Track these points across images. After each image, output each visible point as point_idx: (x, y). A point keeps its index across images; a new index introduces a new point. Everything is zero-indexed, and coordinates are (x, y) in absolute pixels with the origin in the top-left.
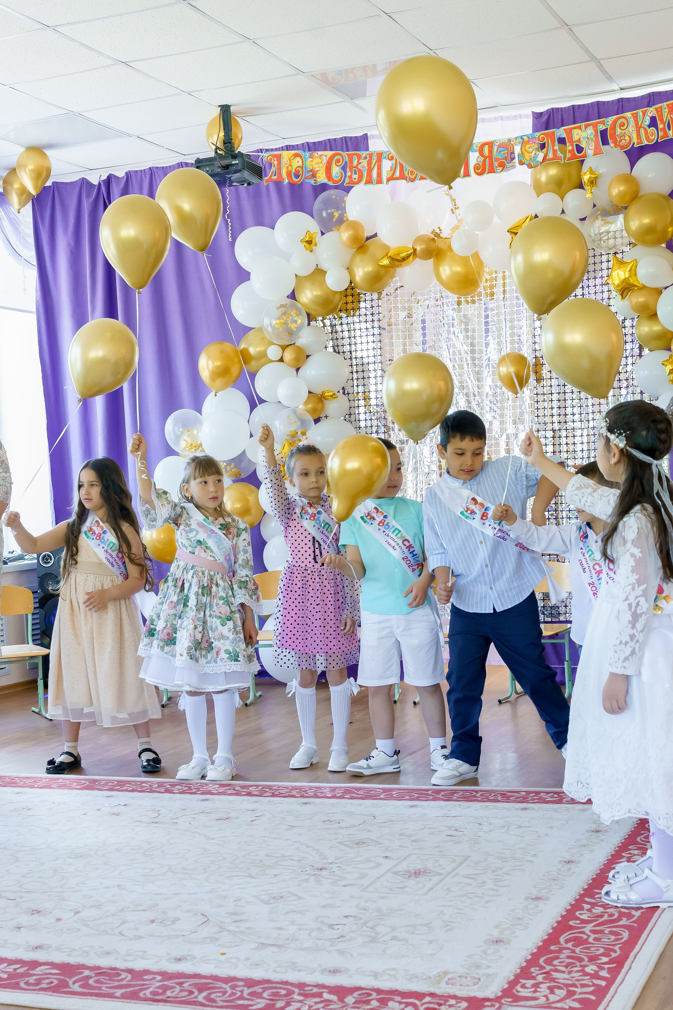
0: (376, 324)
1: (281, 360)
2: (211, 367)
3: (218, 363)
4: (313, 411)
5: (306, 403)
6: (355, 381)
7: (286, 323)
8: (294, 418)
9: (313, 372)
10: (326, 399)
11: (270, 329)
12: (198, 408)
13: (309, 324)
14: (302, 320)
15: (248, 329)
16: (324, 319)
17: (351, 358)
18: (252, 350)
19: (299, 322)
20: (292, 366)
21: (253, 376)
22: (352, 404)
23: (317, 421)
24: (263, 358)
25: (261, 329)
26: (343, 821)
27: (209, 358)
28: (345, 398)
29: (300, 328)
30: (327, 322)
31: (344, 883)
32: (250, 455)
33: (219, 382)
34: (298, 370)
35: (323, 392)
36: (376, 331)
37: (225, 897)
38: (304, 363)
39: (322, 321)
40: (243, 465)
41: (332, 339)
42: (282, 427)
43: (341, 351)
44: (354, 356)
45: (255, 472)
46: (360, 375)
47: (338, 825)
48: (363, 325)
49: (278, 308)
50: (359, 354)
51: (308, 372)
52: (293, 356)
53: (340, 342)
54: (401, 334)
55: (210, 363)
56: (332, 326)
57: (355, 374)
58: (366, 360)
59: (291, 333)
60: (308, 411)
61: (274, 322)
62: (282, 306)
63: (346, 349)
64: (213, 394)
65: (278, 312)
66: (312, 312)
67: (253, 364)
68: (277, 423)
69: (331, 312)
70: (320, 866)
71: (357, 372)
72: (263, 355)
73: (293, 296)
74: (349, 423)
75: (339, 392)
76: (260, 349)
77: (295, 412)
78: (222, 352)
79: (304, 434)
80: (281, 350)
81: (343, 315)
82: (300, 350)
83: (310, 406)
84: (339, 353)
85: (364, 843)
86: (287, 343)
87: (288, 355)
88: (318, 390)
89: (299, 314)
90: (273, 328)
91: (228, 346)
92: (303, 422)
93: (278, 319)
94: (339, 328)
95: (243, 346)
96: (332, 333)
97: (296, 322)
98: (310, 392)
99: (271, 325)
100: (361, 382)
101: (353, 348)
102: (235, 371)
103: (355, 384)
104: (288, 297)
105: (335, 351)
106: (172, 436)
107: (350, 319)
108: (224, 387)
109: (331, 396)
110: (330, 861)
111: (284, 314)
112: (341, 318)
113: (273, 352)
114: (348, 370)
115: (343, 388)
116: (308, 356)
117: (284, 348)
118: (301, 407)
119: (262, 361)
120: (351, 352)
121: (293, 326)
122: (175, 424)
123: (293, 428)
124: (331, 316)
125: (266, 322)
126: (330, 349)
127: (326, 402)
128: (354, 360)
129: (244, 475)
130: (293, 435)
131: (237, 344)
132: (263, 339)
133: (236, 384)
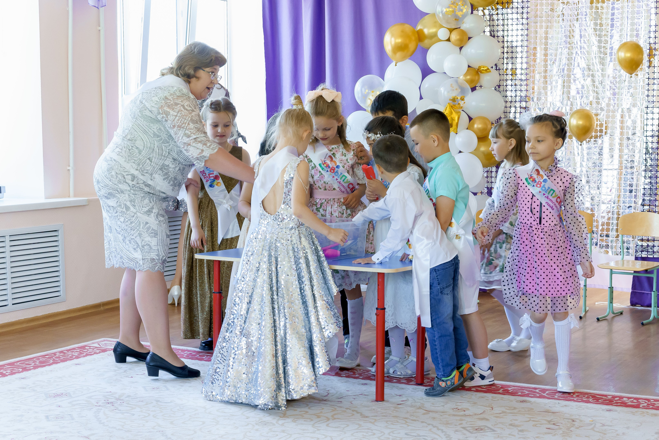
0: (525, 16)
1: (449, 40)
2: (393, 43)
3: (399, 40)
4: (470, 82)
5: (466, 75)
6: (505, 60)
7: (454, 11)
8: (455, 86)
9: (472, 50)
10: (481, 72)
11: (441, 15)
12: (381, 75)
13: (472, 13)
14: (467, 9)
15: (424, 14)
16: (484, 9)
17: (503, 42)
18: (426, 31)
19: (465, 10)
20: (455, 45)
21: (425, 51)
22: (502, 77)
23: (473, 89)
24: (434, 38)
25: (434, 15)
26: (468, 409)
27: (393, 35)
28: (497, 72)
29: (464, 16)
30: (487, 12)
33: (399, 54)
34: (461, 48)
35: (480, 67)
36: (525, 21)
38: (466, 43)
39: (483, 11)
41: (490, 26)
42: (446, 93)
43: (496, 35)
44: (505, 40)
46: (510, 55)
47: (463, 413)
48: (515, 16)
50: (510, 39)
51: (469, 50)
52: (458, 37)
53: (496, 28)
54: (544, 24)
55: (393, 39)
56: (491, 15)
57: (505, 54)
58: (514, 44)
59: (457, 19)
60: (467, 81)
61: (445, 10)
63: (500, 33)
64: (393, 64)
65: (448, 2)
66: (475, 4)
67: (426, 42)
68: (442, 89)
69: (490, 4)
71: (507, 52)
72: (434, 35)
74: (498, 93)
75: (492, 67)
76: (433, 30)
77: (457, 82)
78: (402, 31)
79: (462, 99)
80: (449, 32)
81: (499, 7)
82: (463, 33)
83: (468, 77)
84: (494, 37)
85: (482, 429)
86: (454, 27)
87: (454, 36)
88: (476, 65)
89: (464, 4)
90: (444, 14)
91: (408, 27)
92: (463, 90)
93: (449, 7)
94: (495, 17)
95: (419, 27)
96: (489, 21)
97: (462, 10)
98: (469, 66)
99: (442, 12)
100: (510, 61)
101: (506, 33)
102: (412, 46)
103: (505, 62)
105: (491, 35)
106: (360, 95)
107: (505, 11)
108: (403, 59)
109: (486, 70)
111: (453, 4)
112: (497, 9)
113: (442, 33)
114: (500, 51)
115: (496, 65)
116: (469, 38)
117: (451, 30)
118: (461, 77)
119: (434, 40)
120: (503, 37)
121: (459, 14)
122: (363, 86)
123: (454, 94)
124: (490, 7)
125: (439, 9)
126: (488, 34)
127: (482, 75)
128: (506, 43)
130: (454, 100)
131: (415, 26)
132: (436, 22)
133: (412, 57)
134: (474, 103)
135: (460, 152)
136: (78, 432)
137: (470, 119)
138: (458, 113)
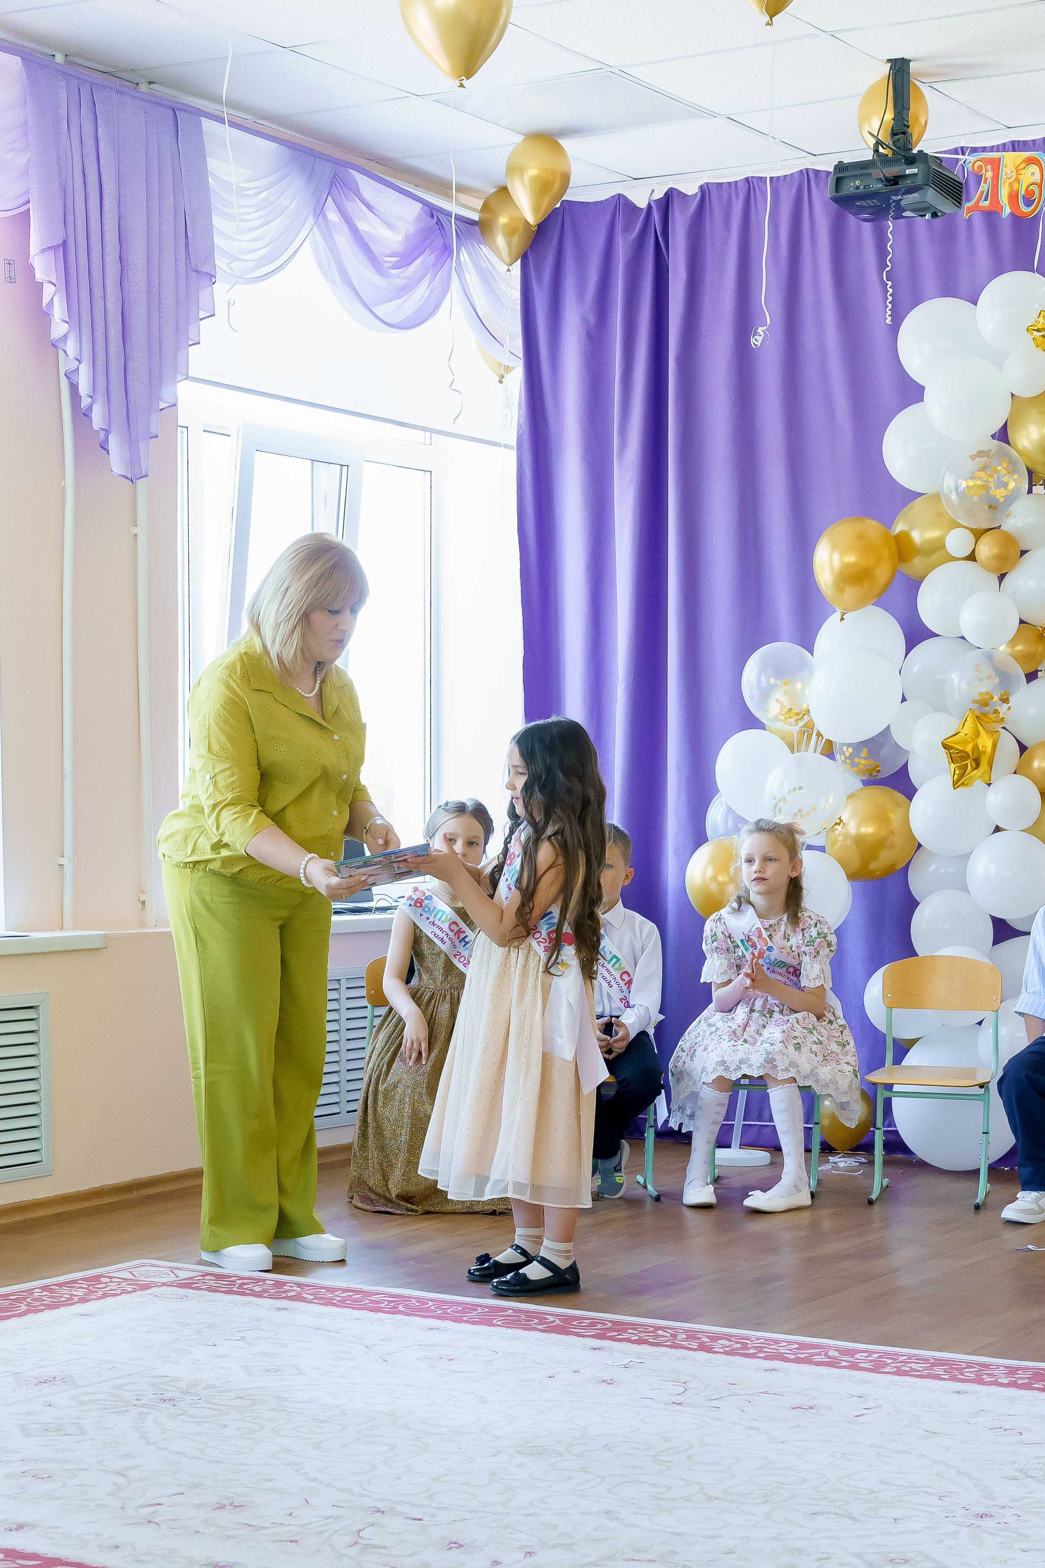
1: (972, 557)
2: (837, 565)
3: (851, 559)
4: (1024, 659)
5: (1013, 641)
7: (986, 488)
8: (987, 670)
9: (1031, 583)
11: (954, 497)
12: (807, 642)
13: (1030, 491)
14: (1017, 482)
15: (912, 496)
18: (917, 536)
19: (1012, 485)
20: (988, 569)
21: (914, 585)
23: (1031, 676)
24: (937, 551)
25: (937, 497)
27: (835, 547)
29: (1011, 498)
31: (1024, 1546)
32: (898, 736)
33: (850, 593)
34: (1002, 577)
37: (800, 1551)
38: (1014, 565)
40: (885, 751)
42: (963, 685)
45: (905, 767)
47: (1018, 1438)
49: (973, 457)
51: (1022, 582)
52: (995, 550)
55: (836, 556)
59: (994, 507)
60: (1016, 657)
61: (964, 484)
62: (981, 454)
64: (837, 616)
65: (973, 465)
66: (1039, 469)
67: (917, 563)
68: (955, 677)
70: (981, 1510)
72: (939, 546)
73: (1003, 435)
76: (933, 534)
77: (990, 657)
78: (860, 537)
79: (1005, 700)
80: (972, 539)
82: (1008, 540)
83: (1019, 648)
86: (985, 526)
87: (986, 549)
88: (1038, 619)
89: (1012, 469)
90: (962, 495)
91: (872, 527)
92: (1004, 678)
93: (973, 477)
95: (899, 527)
97: (1005, 485)
98: (1022, 622)
99: (957, 489)
102: (883, 573)
104: (993, 437)
106: (756, 692)
108: (859, 604)
110: (1000, 1502)
111: (984, 469)
113: (957, 542)
116: (1023, 553)
117: (978, 534)
118: (1002, 648)
119: (934, 557)
121: (999, 494)
122: (763, 669)
123: (984, 687)
125: (949, 483)
129: (886, 772)
130: (984, 702)
131: (889, 524)
132: (939, 515)
133: (882, 601)
134: (1032, 711)
135: (997, 829)
136: (100, 1462)
137: (1023, 748)
138: (993, 733)
